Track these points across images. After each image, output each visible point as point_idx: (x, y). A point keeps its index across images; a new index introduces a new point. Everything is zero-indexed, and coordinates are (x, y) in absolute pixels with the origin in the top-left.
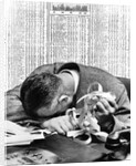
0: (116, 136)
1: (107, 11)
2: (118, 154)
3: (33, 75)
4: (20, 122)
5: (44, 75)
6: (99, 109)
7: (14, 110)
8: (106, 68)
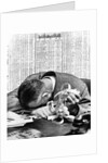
0: (80, 118)
1: (74, 35)
2: (81, 130)
3: (26, 81)
4: (18, 112)
5: (33, 81)
6: (68, 101)
7: (14, 104)
8: (73, 73)
